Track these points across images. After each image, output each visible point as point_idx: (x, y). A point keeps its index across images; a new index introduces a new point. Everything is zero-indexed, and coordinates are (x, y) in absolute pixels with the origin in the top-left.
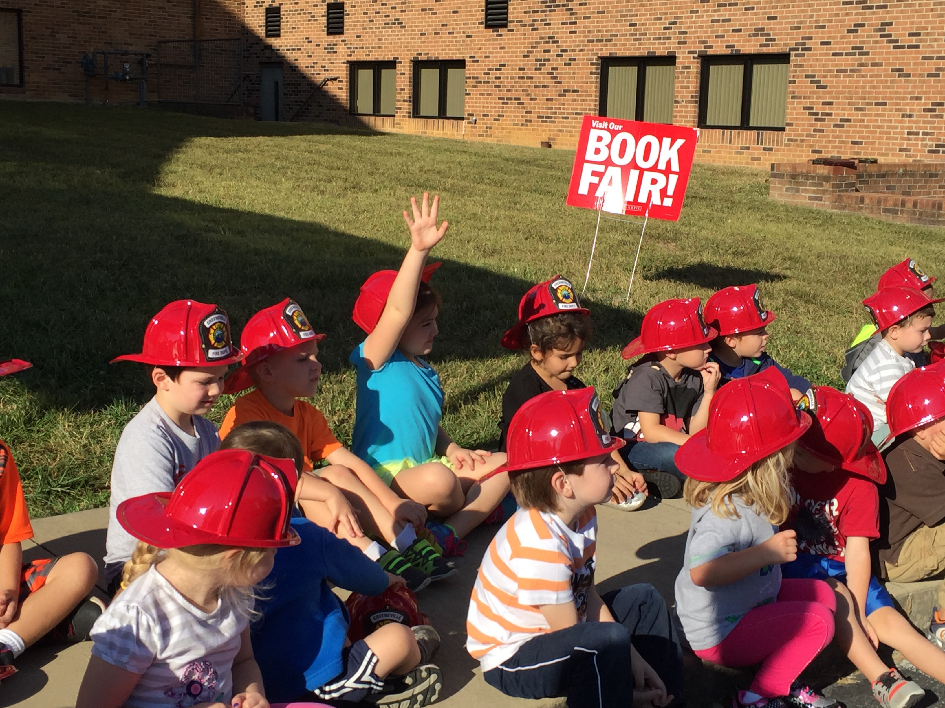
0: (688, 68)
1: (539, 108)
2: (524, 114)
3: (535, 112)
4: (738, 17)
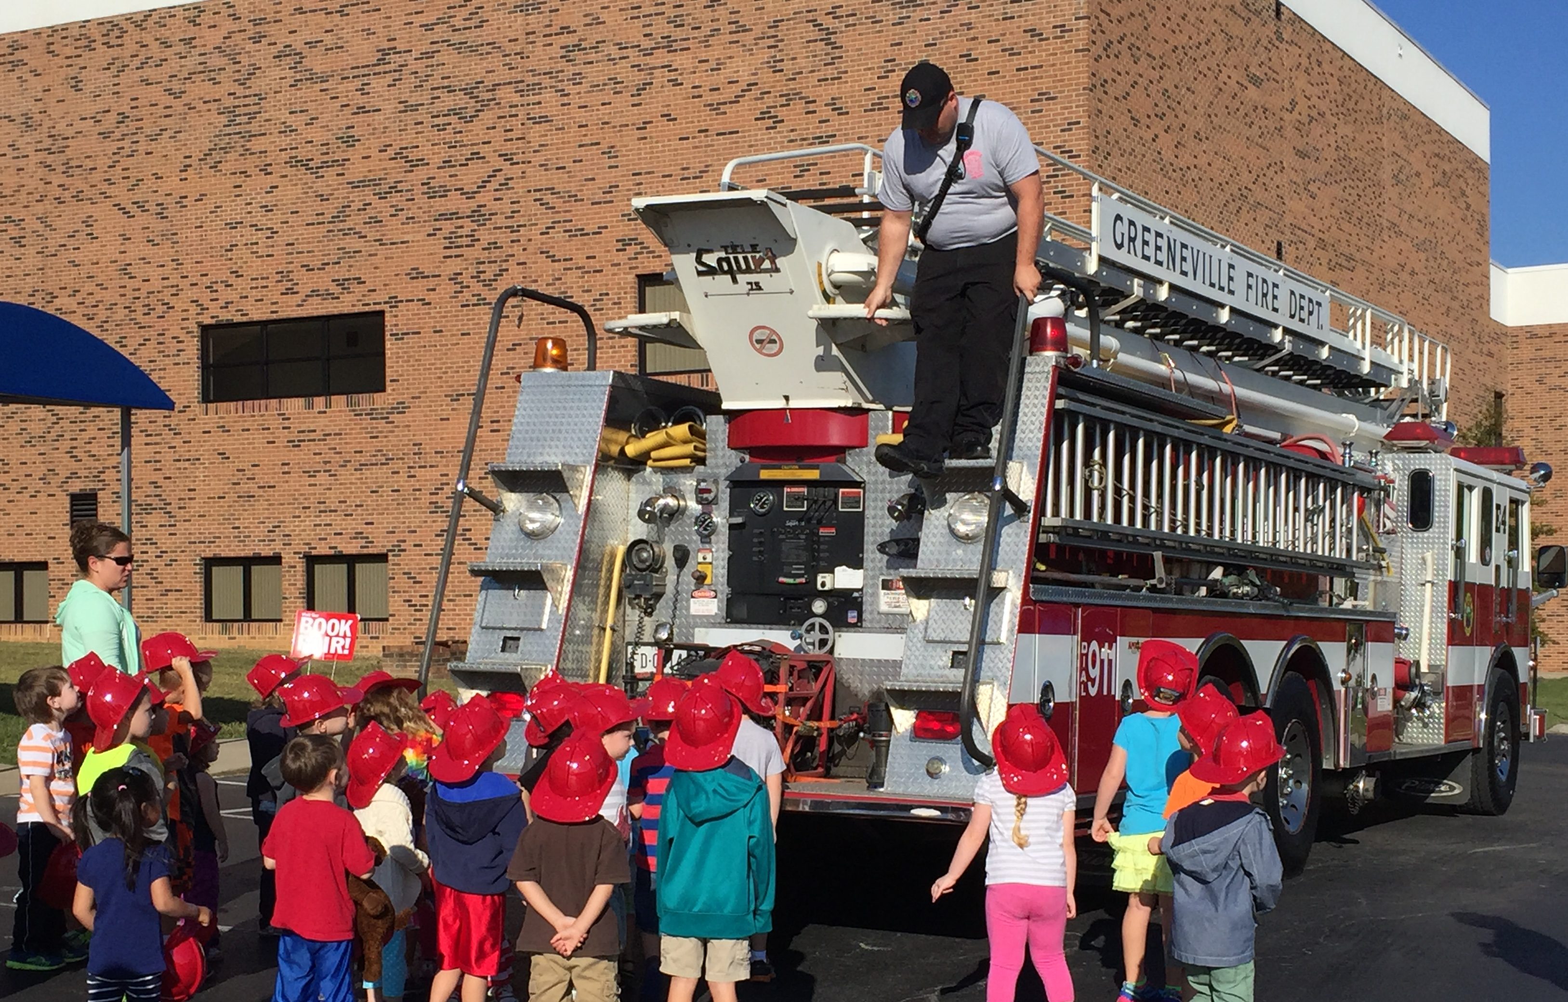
0: (295, 567)
4: (338, 522)
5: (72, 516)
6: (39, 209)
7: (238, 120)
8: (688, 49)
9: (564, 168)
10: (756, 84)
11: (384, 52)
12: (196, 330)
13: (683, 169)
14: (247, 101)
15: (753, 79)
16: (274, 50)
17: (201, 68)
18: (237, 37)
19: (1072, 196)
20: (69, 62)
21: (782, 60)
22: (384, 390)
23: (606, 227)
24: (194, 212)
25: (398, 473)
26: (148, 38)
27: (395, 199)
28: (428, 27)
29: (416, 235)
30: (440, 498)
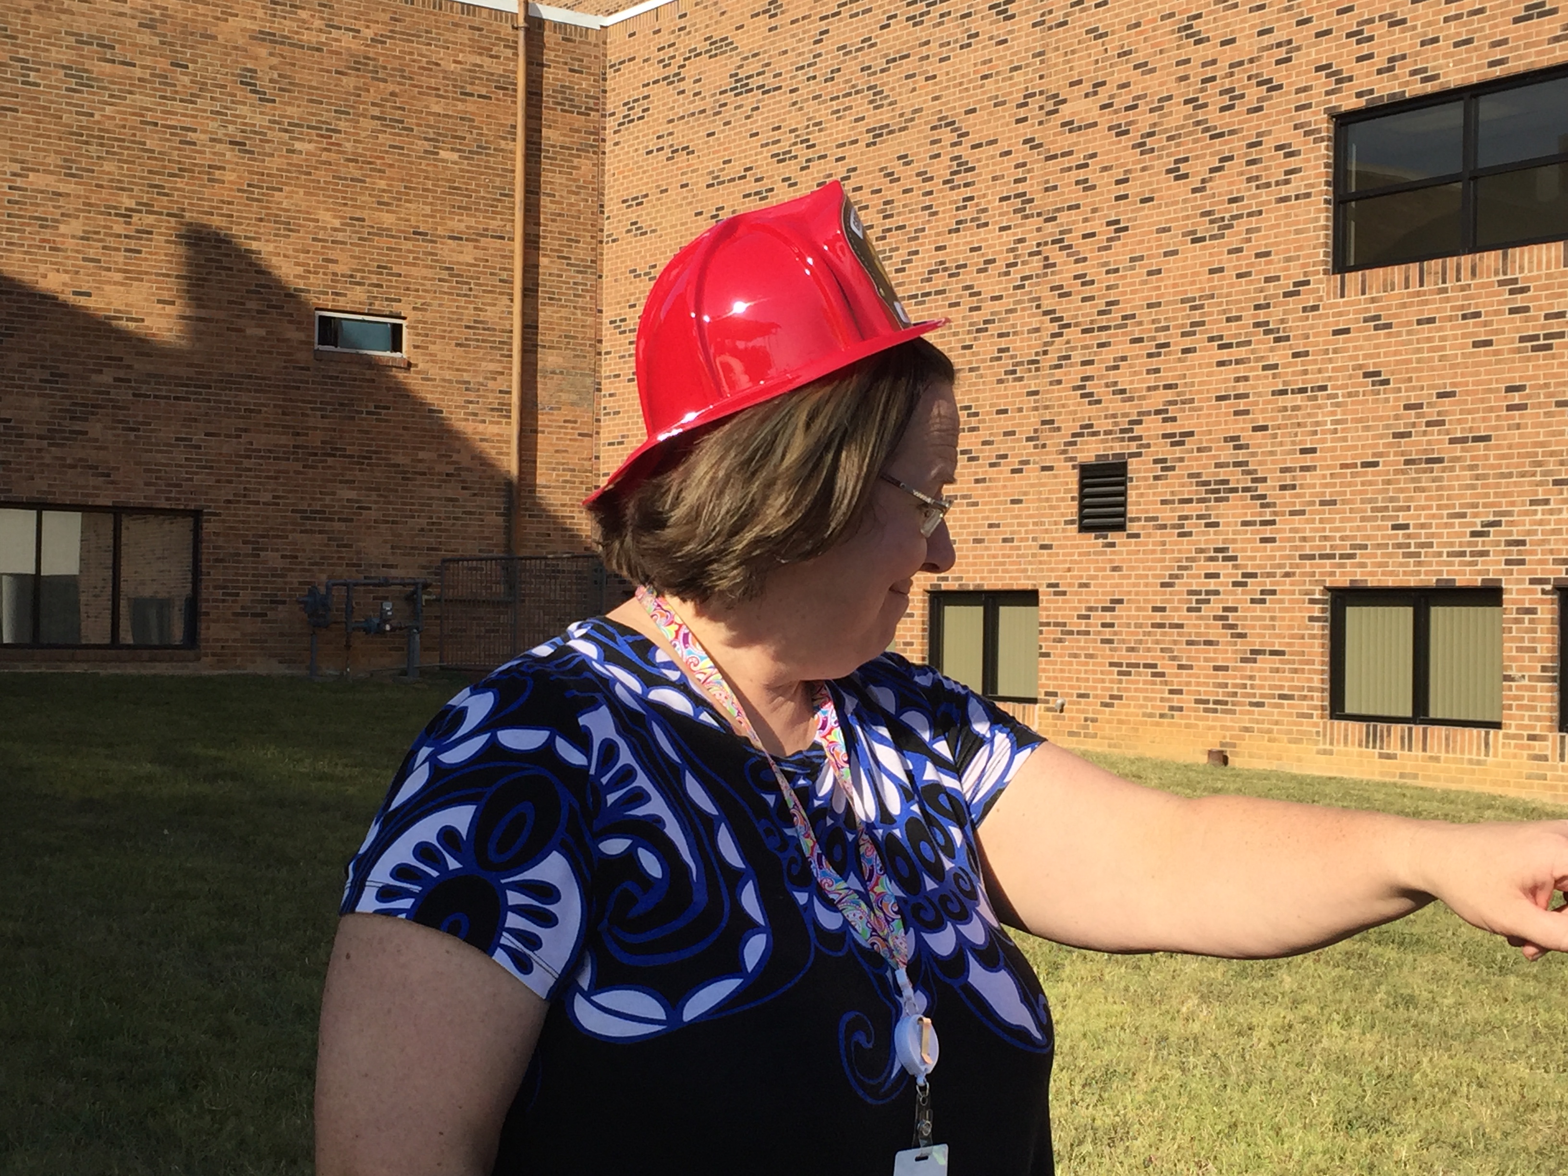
0: (1532, 611)
1: (1198, 684)
2: (1167, 695)
3: (1189, 692)
5: (1082, 507)
12: (1325, 127)
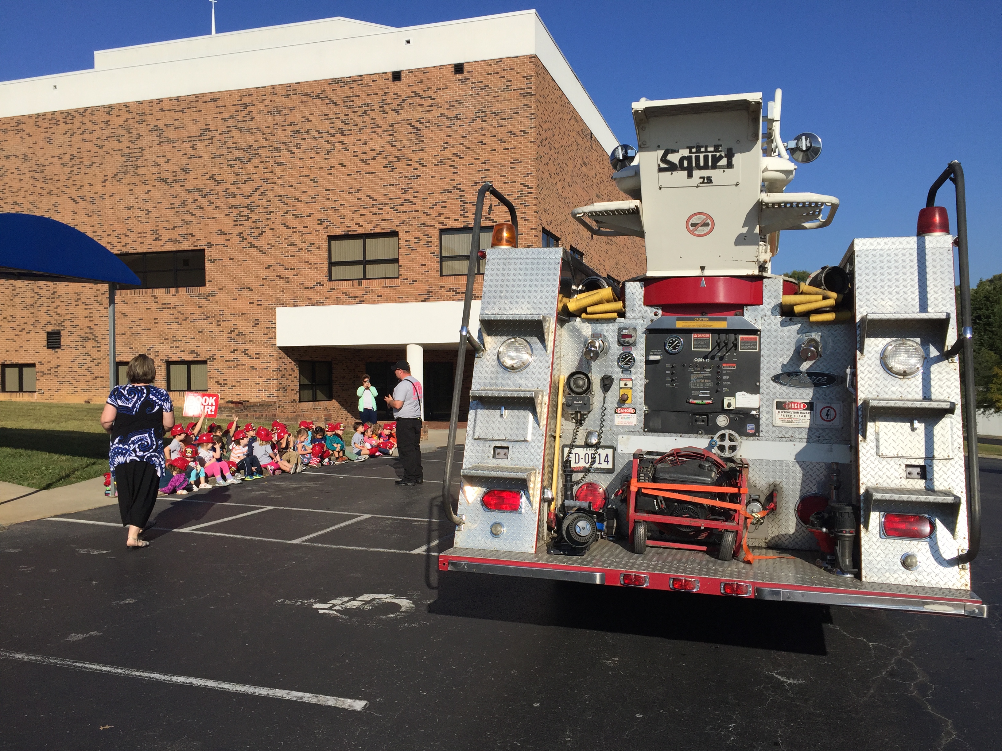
1: (82, 385)
2: (73, 388)
3: (79, 387)
4: (182, 346)
5: (48, 342)
6: (31, 198)
7: (131, 159)
8: (351, 134)
9: (292, 186)
10: (384, 151)
11: (204, 130)
13: (350, 188)
14: (136, 151)
15: (382, 149)
16: (149, 128)
17: (112, 135)
18: (131, 121)
19: (529, 206)
20: (46, 130)
21: (396, 141)
22: (205, 285)
23: (313, 214)
24: (108, 201)
25: (212, 323)
26: (86, 120)
27: (210, 198)
28: (226, 120)
29: (220, 215)
30: (233, 335)
